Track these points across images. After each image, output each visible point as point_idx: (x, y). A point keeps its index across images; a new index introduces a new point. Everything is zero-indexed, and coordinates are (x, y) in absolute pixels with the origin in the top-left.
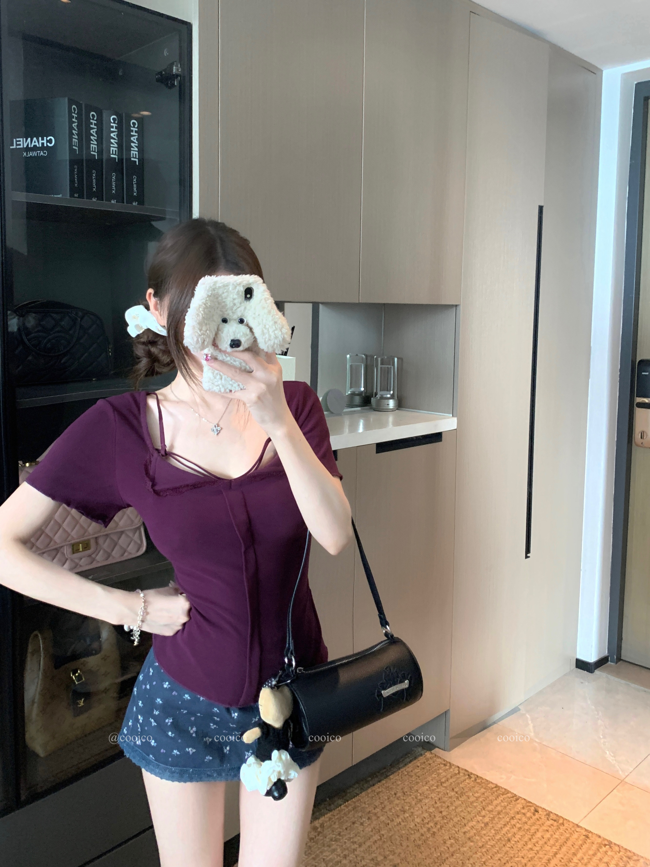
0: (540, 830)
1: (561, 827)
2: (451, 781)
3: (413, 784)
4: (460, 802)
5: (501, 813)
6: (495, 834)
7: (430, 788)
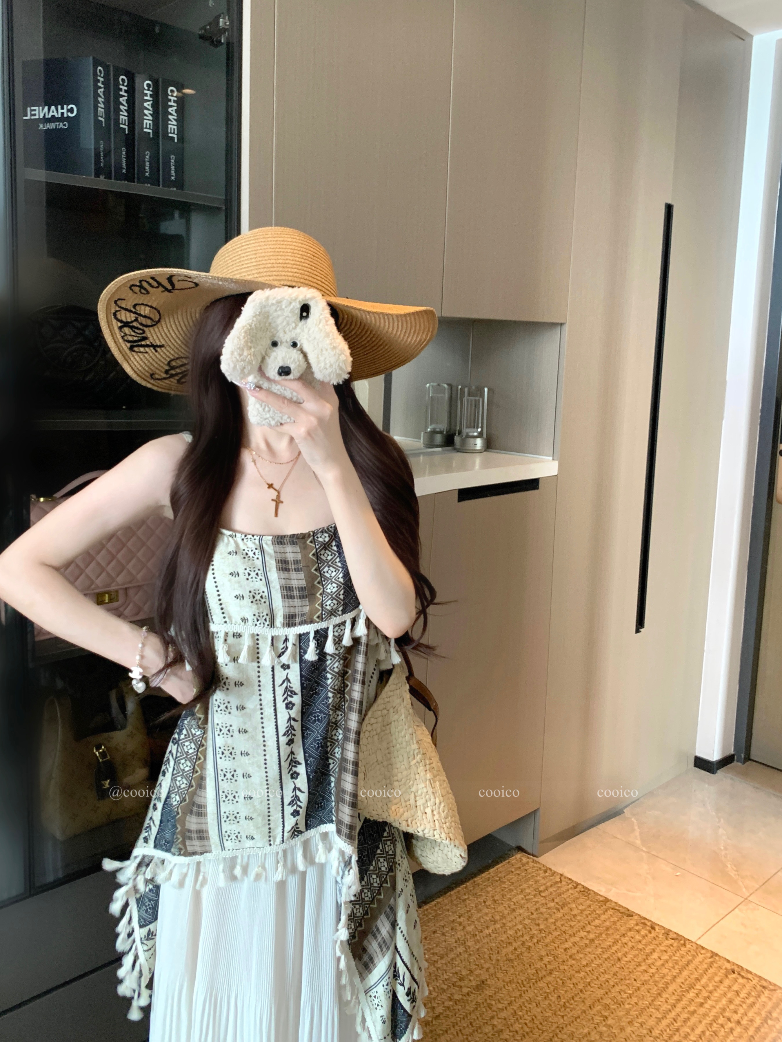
0: (657, 951)
1: (683, 949)
2: (550, 890)
3: (507, 892)
4: (562, 914)
5: (610, 930)
6: (603, 952)
7: (525, 896)
